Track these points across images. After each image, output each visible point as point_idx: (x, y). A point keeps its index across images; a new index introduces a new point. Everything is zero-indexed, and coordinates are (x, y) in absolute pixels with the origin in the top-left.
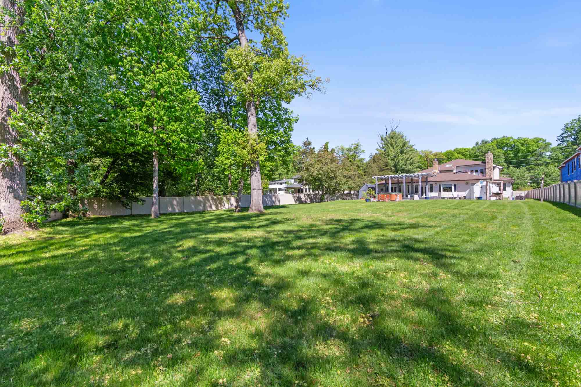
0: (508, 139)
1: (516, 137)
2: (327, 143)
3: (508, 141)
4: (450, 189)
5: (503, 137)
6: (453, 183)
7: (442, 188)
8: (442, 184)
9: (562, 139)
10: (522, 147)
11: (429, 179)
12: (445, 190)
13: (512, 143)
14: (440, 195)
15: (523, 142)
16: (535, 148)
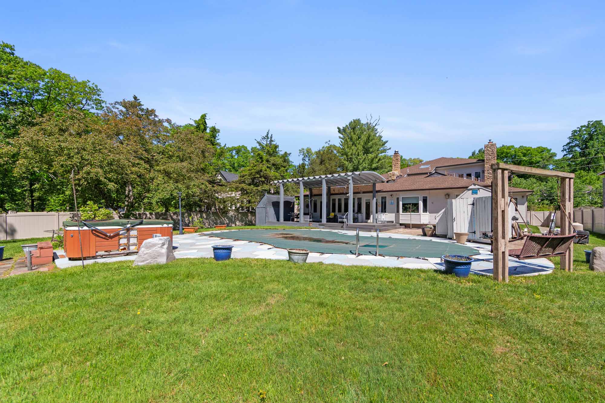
0: (509, 148)
1: (517, 146)
2: (204, 117)
3: (508, 151)
4: (415, 208)
5: (503, 146)
6: (420, 195)
7: (401, 203)
8: (401, 195)
9: (569, 148)
10: (524, 158)
11: (378, 187)
12: (405, 209)
13: (514, 153)
14: (397, 218)
15: (525, 152)
16: (539, 159)
